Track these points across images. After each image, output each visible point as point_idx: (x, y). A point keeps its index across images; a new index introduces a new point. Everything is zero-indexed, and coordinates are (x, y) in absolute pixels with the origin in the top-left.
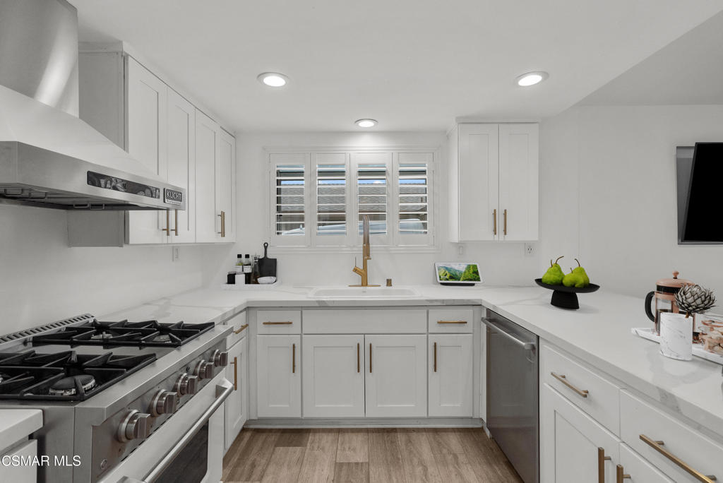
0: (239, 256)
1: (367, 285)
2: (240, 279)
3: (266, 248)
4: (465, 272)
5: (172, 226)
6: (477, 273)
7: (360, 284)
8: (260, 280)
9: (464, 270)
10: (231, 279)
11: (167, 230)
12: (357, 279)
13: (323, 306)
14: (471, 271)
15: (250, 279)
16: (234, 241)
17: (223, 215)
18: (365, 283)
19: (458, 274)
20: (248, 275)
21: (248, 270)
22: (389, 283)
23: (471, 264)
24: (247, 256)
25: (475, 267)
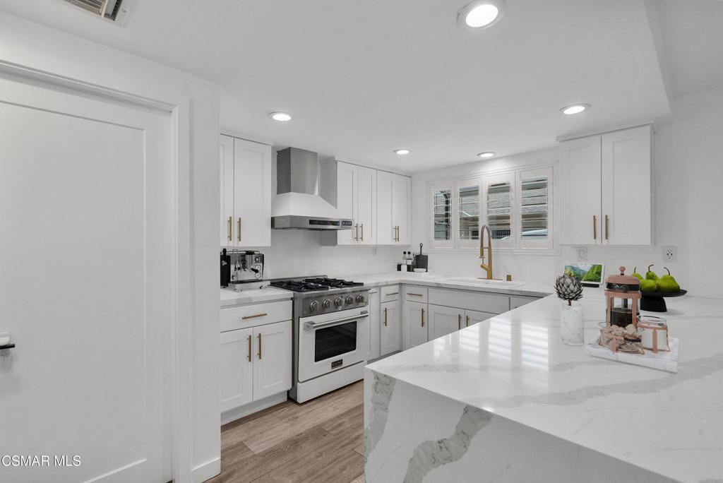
0: (405, 253)
1: (491, 279)
2: (404, 268)
3: (421, 247)
4: (589, 272)
5: (360, 236)
6: (599, 273)
7: (486, 277)
8: (415, 270)
9: (588, 271)
10: (399, 268)
11: (357, 238)
12: (484, 273)
13: (439, 287)
14: (595, 271)
15: (410, 269)
16: (410, 244)
17: (397, 229)
18: (490, 277)
19: (581, 274)
20: (408, 266)
21: (410, 263)
22: (509, 278)
23: (596, 264)
24: (409, 253)
25: (600, 267)
